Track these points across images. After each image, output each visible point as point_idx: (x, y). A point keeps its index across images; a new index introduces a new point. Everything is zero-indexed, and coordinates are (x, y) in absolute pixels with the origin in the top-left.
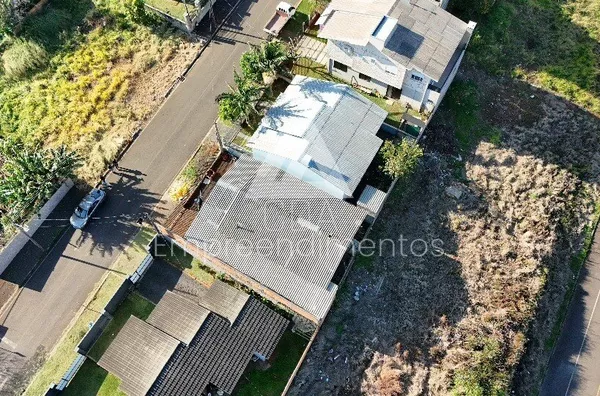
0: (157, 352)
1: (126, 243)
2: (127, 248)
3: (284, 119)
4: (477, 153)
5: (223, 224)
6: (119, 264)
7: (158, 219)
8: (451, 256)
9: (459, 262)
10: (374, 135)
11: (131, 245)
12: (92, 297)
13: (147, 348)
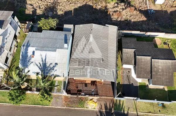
0: (159, 66)
1: (124, 114)
2: (126, 112)
3: (48, 65)
4: (31, 13)
5: (104, 68)
6: (133, 111)
7: (108, 106)
8: (73, 11)
9: (74, 9)
10: (42, 33)
11: (124, 111)
12: (150, 114)
13: (160, 70)
